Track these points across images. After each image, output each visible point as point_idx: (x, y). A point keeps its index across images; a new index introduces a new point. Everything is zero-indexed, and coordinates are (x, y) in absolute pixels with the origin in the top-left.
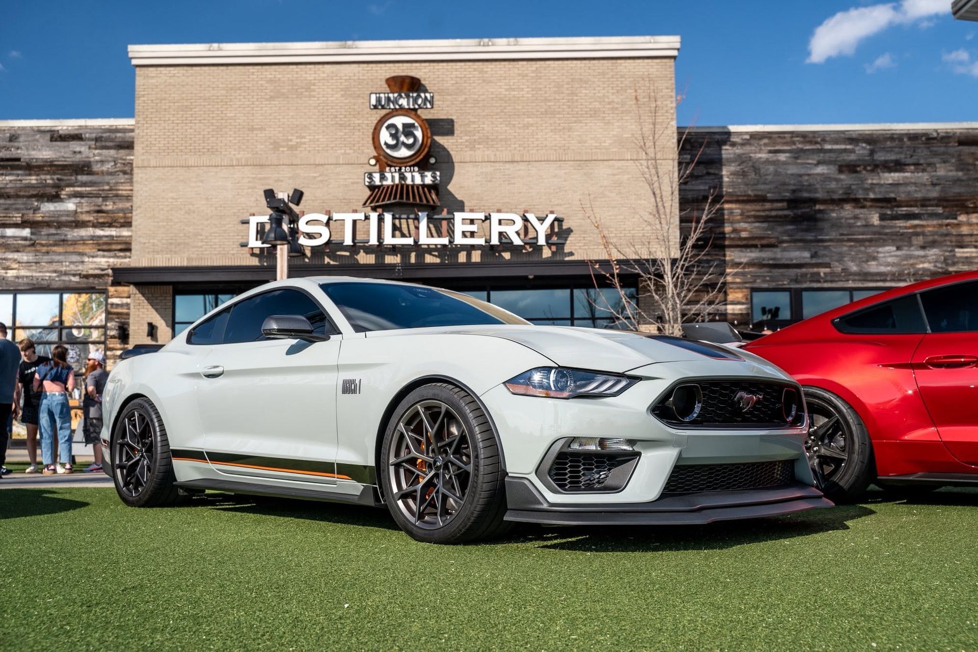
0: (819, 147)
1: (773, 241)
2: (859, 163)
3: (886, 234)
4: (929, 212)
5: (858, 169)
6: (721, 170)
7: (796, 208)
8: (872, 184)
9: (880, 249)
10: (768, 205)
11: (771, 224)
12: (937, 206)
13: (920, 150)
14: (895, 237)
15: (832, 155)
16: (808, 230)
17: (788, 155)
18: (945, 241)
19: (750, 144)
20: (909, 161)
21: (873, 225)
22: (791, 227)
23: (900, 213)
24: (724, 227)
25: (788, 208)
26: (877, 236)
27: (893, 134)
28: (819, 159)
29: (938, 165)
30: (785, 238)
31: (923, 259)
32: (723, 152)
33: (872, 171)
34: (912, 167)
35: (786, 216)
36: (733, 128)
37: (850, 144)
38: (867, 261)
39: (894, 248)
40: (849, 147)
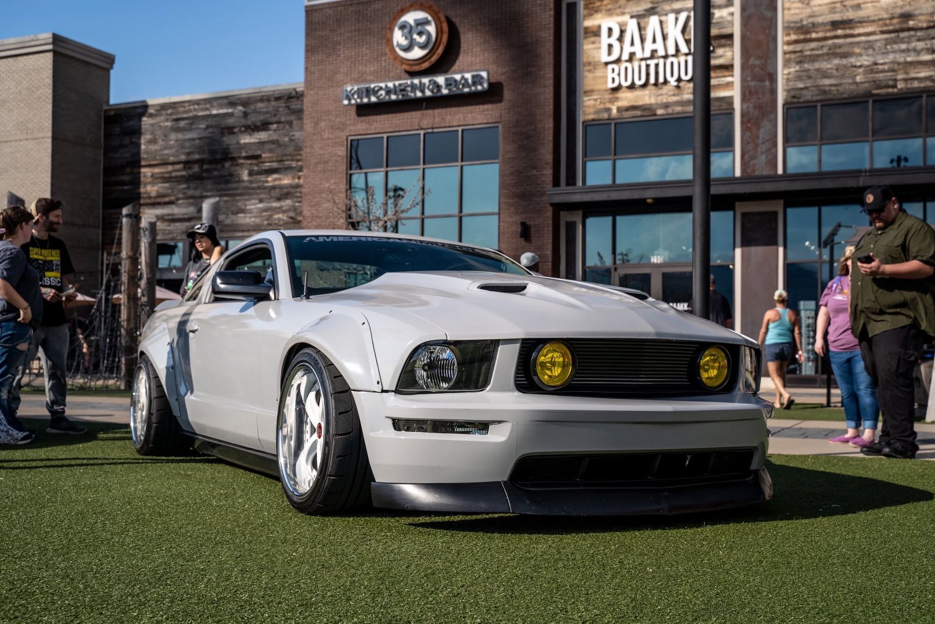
0: (208, 113)
1: (172, 198)
2: (236, 124)
3: (253, 188)
4: (286, 166)
5: (235, 130)
6: (140, 139)
7: (190, 168)
8: (245, 144)
9: (248, 203)
10: (170, 168)
11: (172, 184)
12: (292, 160)
13: (281, 109)
14: (258, 191)
15: (217, 119)
16: (195, 189)
17: (186, 122)
18: (296, 192)
19: (161, 115)
20: (273, 119)
21: (243, 181)
22: (184, 186)
23: (264, 168)
24: (139, 188)
25: (184, 168)
26: (245, 191)
27: (262, 96)
28: (207, 123)
29: (294, 122)
30: (181, 196)
31: (278, 210)
32: (143, 123)
33: (245, 131)
34: (275, 126)
35: (182, 176)
36: (150, 102)
37: (231, 108)
38: (237, 213)
39: (257, 201)
40: (230, 110)
